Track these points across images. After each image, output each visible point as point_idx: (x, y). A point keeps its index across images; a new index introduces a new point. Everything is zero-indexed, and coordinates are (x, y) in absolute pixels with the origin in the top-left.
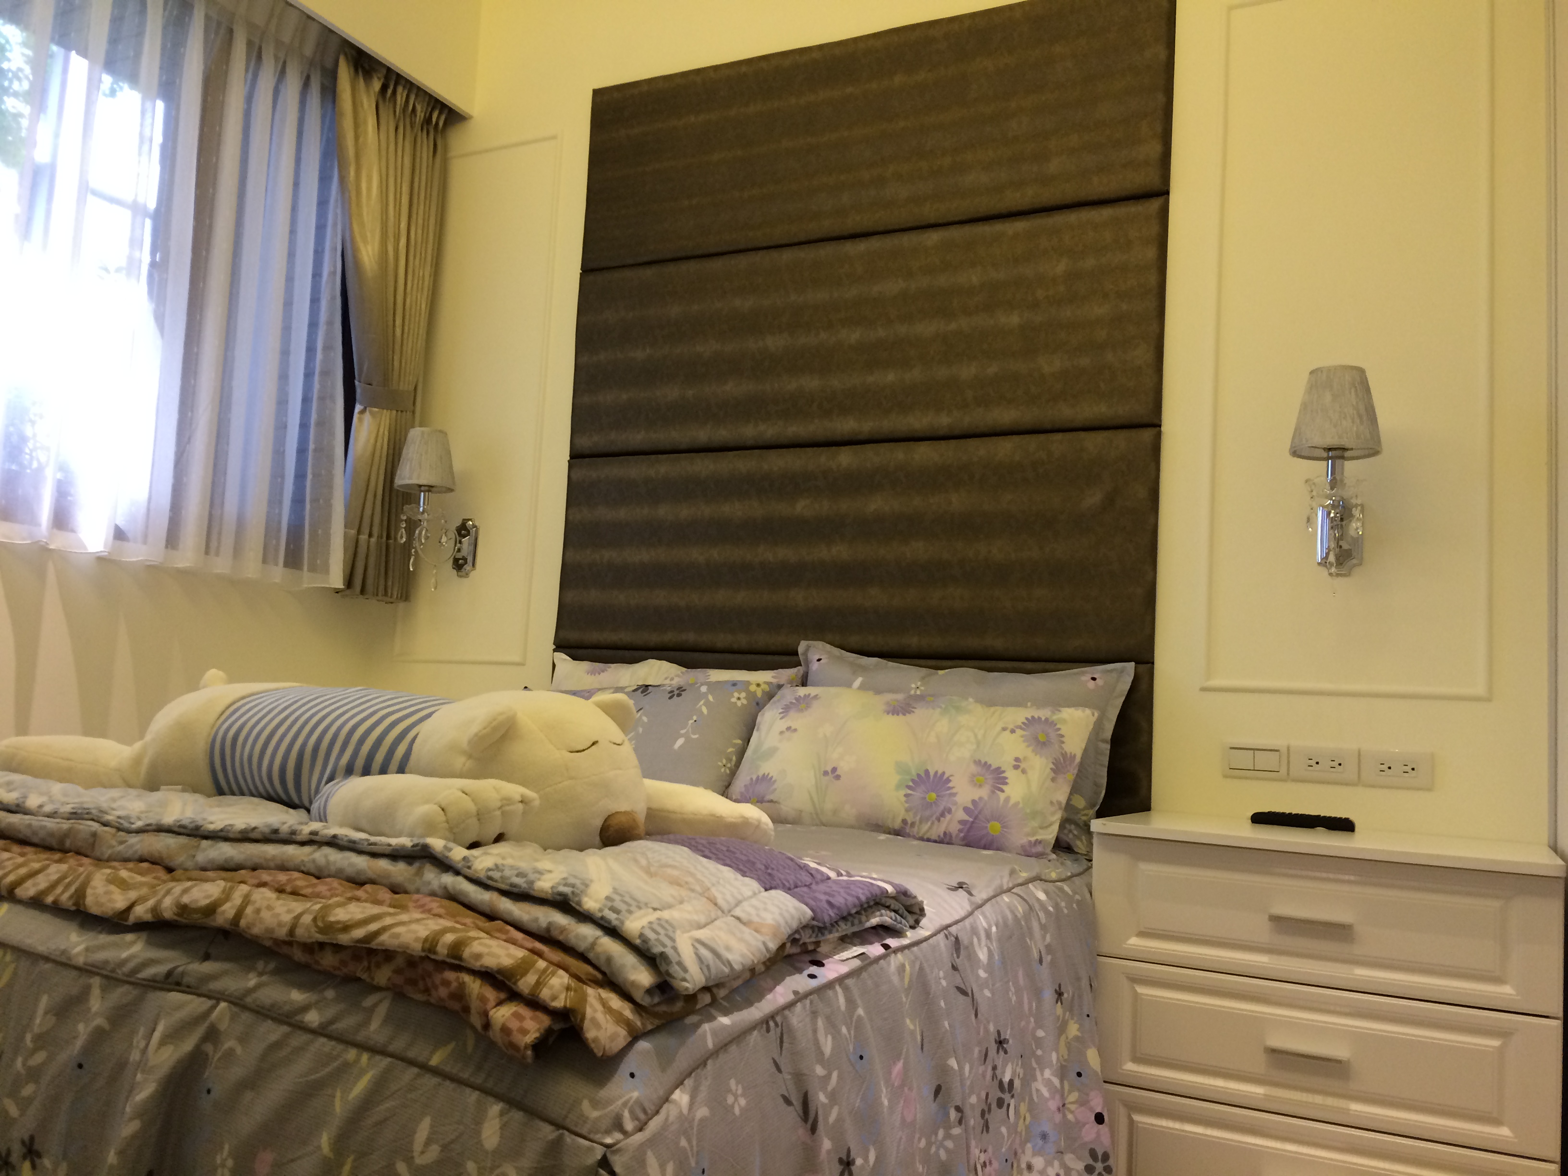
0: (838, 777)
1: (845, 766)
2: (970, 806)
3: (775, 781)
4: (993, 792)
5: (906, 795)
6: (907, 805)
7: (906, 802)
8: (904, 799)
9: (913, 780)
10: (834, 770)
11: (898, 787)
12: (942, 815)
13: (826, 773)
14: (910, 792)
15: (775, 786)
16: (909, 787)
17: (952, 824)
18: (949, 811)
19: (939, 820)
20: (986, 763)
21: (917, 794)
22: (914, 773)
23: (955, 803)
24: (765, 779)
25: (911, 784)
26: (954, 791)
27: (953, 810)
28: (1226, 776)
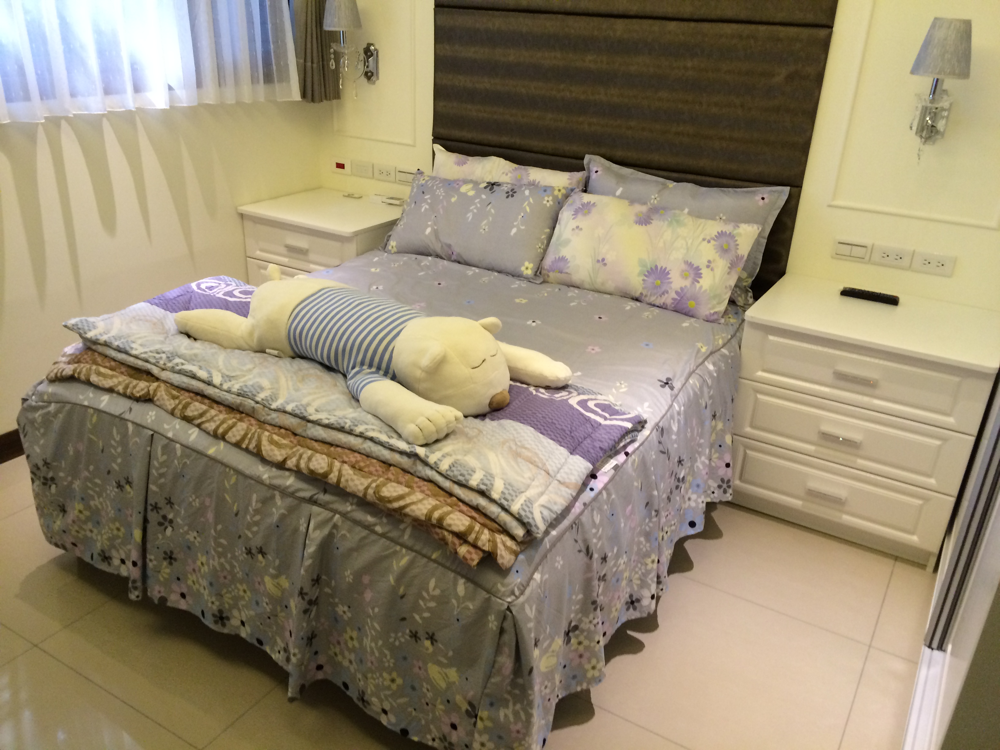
0: (605, 265)
1: (609, 258)
2: (679, 291)
3: (569, 262)
4: (693, 283)
5: (643, 280)
6: (643, 286)
7: (643, 284)
8: (642, 282)
9: (648, 272)
10: (603, 260)
11: (639, 275)
12: (663, 294)
13: (598, 261)
14: (645, 278)
15: (569, 265)
16: (646, 276)
17: (668, 299)
18: (667, 292)
19: (661, 296)
20: (691, 263)
21: (650, 280)
22: (649, 267)
23: (671, 288)
24: (563, 259)
25: (647, 273)
26: (671, 280)
27: (669, 291)
28: (832, 257)
